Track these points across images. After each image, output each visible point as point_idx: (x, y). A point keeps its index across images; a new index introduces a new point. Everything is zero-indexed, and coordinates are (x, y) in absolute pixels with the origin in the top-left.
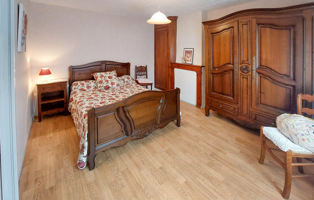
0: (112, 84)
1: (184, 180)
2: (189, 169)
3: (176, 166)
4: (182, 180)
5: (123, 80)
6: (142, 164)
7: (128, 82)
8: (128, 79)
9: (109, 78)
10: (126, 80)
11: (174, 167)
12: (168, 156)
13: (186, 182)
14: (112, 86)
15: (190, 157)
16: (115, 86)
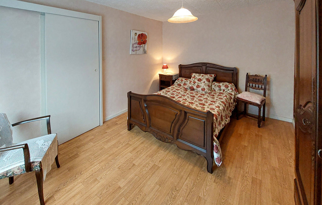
0: (198, 86)
1: (122, 186)
2: (135, 189)
3: (137, 177)
4: (122, 184)
5: (220, 87)
6: (136, 151)
7: (226, 91)
8: (225, 87)
9: (198, 80)
10: (223, 88)
11: (136, 175)
12: (149, 168)
13: (120, 188)
14: (196, 88)
15: (152, 190)
16: (200, 89)
